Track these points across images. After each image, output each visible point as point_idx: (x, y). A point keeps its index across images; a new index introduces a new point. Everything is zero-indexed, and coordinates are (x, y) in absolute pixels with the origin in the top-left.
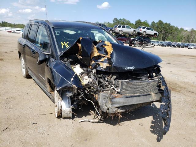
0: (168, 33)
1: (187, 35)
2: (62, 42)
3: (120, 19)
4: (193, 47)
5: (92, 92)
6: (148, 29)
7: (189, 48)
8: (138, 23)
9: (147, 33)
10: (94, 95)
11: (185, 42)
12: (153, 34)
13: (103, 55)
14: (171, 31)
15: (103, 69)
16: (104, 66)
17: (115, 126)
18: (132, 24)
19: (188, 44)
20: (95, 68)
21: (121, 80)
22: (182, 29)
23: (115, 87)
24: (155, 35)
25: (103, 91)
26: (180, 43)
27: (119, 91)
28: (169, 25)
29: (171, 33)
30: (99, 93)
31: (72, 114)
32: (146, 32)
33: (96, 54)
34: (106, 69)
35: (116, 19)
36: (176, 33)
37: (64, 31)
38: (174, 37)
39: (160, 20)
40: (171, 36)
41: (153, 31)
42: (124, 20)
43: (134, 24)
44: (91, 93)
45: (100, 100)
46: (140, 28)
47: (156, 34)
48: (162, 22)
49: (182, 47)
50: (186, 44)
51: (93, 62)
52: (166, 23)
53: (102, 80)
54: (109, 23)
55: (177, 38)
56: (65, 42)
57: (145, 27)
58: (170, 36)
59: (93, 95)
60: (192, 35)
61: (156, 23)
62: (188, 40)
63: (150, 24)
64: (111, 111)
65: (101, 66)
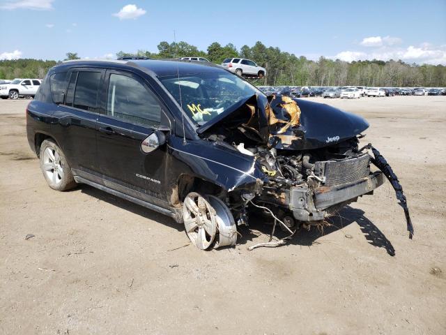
0: (277, 69)
1: (314, 70)
2: (188, 106)
3: (174, 43)
4: (331, 94)
5: (270, 190)
6: (244, 62)
7: (325, 97)
8: (215, 50)
9: (244, 72)
10: (276, 195)
11: (313, 85)
12: (256, 72)
13: (284, 122)
14: (283, 65)
15: (287, 146)
16: (288, 140)
17: (311, 247)
18: (202, 52)
19: (322, 89)
20: (273, 146)
21: (323, 162)
22: (303, 58)
23: (316, 175)
24: (261, 75)
25: (295, 185)
26: (307, 87)
27: (324, 181)
28: (278, 51)
29: (284, 68)
30: (287, 190)
31: (238, 236)
32: (241, 70)
33: (273, 121)
34: (291, 146)
35: (164, 43)
36: (292, 67)
37: (176, 83)
38: (289, 75)
39: (258, 42)
40: (284, 75)
41: (254, 67)
42: (183, 44)
43: (207, 52)
44: (269, 192)
45: (292, 200)
46: (229, 61)
47: (261, 72)
48: (263, 46)
49: (311, 96)
50: (316, 88)
51: (271, 136)
52: (271, 49)
53: (287, 166)
54: (150, 54)
55: (296, 79)
56: (193, 105)
57: (239, 60)
58: (282, 75)
59: (274, 195)
60: (323, 71)
61: (250, 48)
62: (317, 80)
63: (239, 51)
64: (316, 217)
65: (283, 142)
